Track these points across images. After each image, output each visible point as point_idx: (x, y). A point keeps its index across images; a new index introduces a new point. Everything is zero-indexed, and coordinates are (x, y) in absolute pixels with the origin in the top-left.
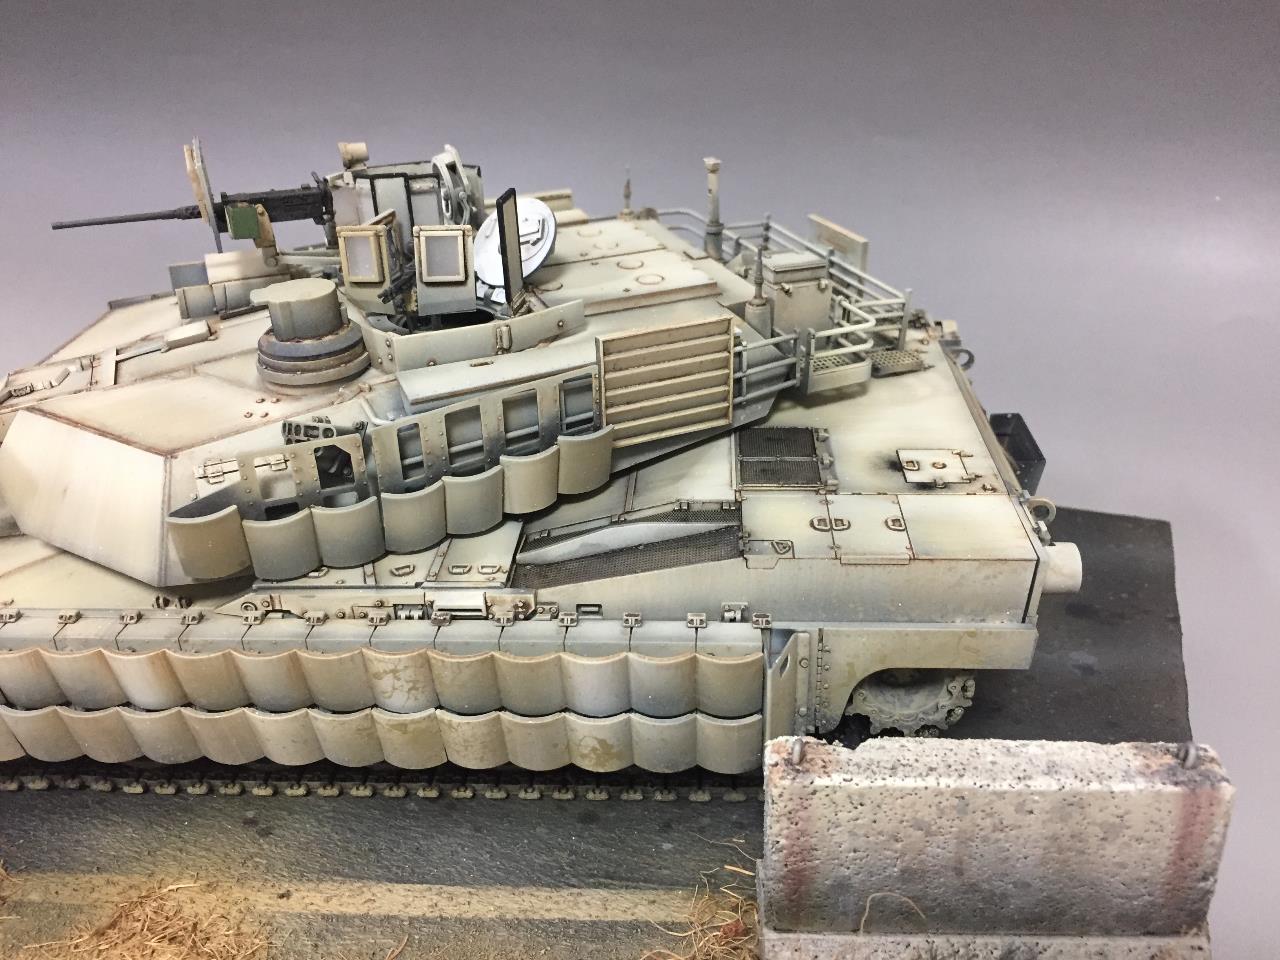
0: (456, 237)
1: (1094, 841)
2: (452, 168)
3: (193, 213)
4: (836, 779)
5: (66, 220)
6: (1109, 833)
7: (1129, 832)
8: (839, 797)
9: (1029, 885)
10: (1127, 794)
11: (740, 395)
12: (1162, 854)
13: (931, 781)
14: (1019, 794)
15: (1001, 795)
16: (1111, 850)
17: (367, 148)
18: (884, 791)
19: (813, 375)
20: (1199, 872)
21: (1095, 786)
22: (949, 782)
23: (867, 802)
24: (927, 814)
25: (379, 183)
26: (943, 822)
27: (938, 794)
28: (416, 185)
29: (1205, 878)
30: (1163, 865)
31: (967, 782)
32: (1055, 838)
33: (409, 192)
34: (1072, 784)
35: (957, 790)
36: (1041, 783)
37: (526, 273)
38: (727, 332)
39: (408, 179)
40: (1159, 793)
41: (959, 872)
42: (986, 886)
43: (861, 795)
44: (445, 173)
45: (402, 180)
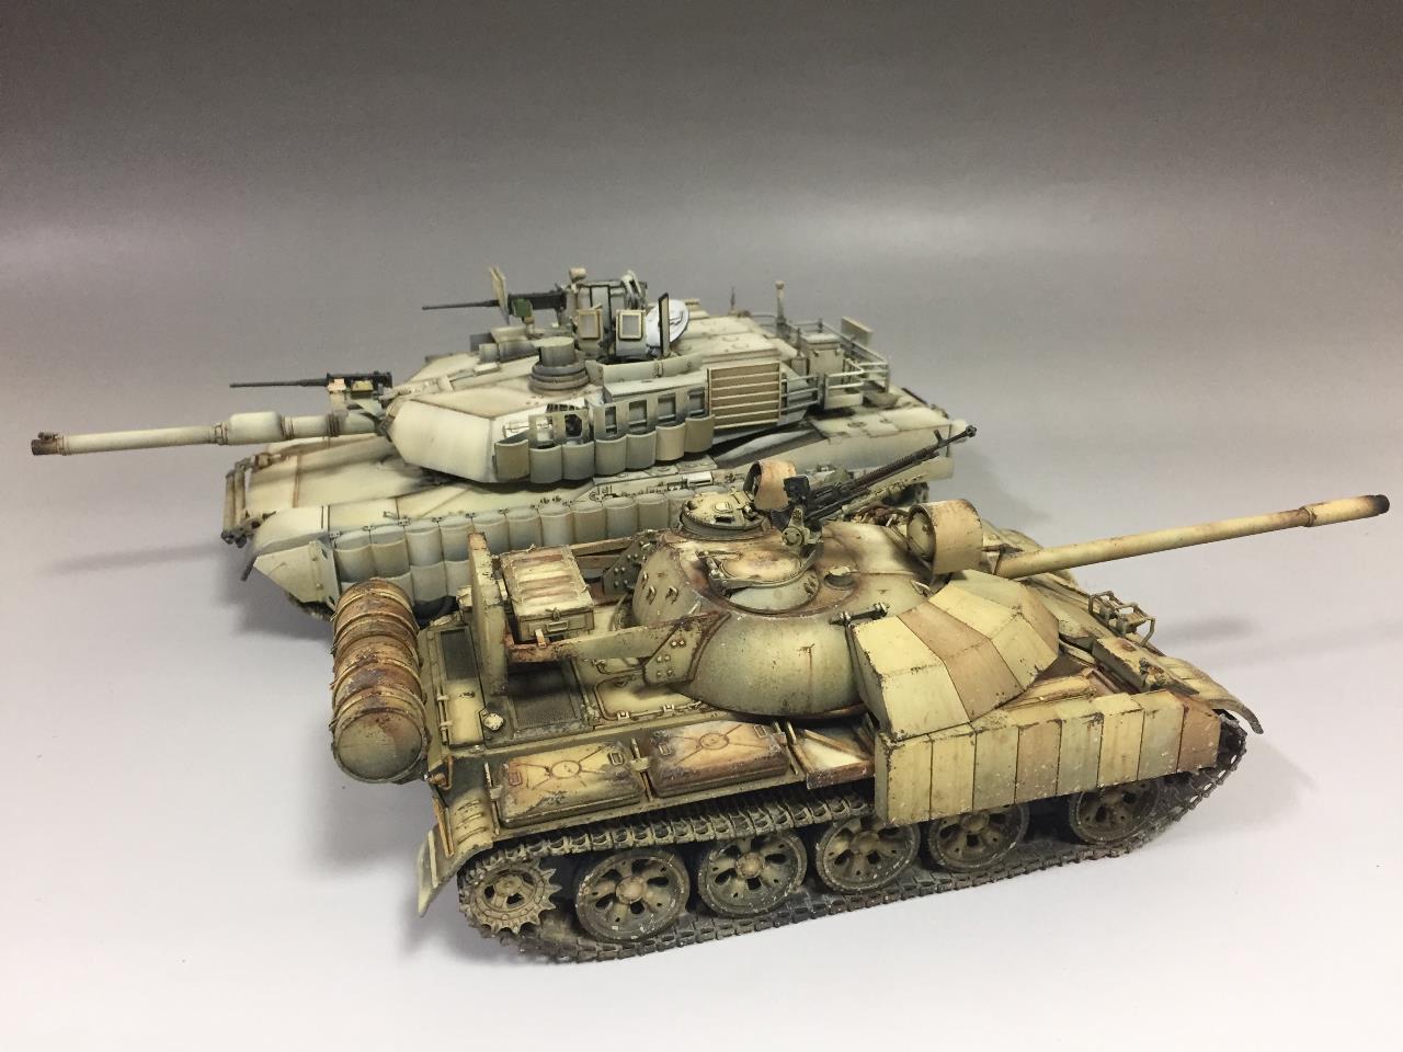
0: (637, 317)
2: (632, 283)
3: (495, 303)
5: (430, 305)
11: (786, 406)
17: (587, 269)
19: (828, 399)
25: (595, 290)
28: (612, 292)
33: (610, 296)
37: (671, 340)
38: (778, 370)
39: (609, 288)
44: (629, 287)
45: (606, 289)
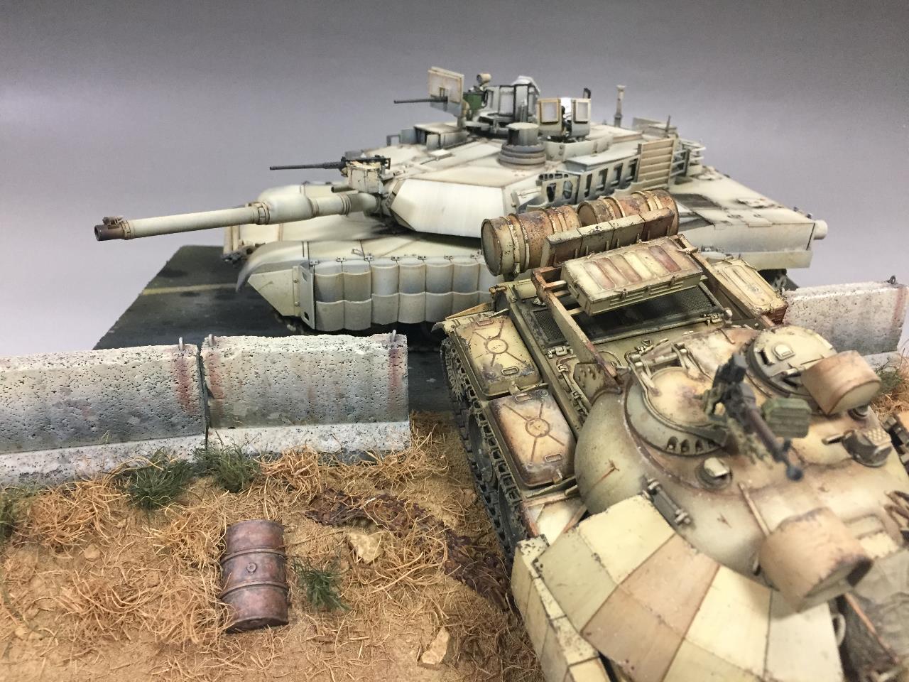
1: (872, 313)
4: (799, 298)
6: (877, 308)
7: (882, 308)
8: (801, 305)
9: (851, 335)
10: (883, 292)
12: (890, 317)
13: (827, 295)
14: (854, 296)
15: (848, 298)
16: (877, 316)
18: (815, 301)
20: (899, 324)
21: (874, 291)
22: (832, 295)
23: (808, 305)
24: (826, 309)
26: (831, 312)
27: (831, 299)
29: (900, 326)
30: (890, 321)
31: (838, 294)
32: (861, 314)
34: (868, 291)
35: (836, 297)
36: (858, 292)
40: (892, 291)
41: (832, 332)
42: (839, 337)
43: (808, 302)
45: (527, 87)
